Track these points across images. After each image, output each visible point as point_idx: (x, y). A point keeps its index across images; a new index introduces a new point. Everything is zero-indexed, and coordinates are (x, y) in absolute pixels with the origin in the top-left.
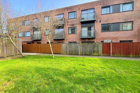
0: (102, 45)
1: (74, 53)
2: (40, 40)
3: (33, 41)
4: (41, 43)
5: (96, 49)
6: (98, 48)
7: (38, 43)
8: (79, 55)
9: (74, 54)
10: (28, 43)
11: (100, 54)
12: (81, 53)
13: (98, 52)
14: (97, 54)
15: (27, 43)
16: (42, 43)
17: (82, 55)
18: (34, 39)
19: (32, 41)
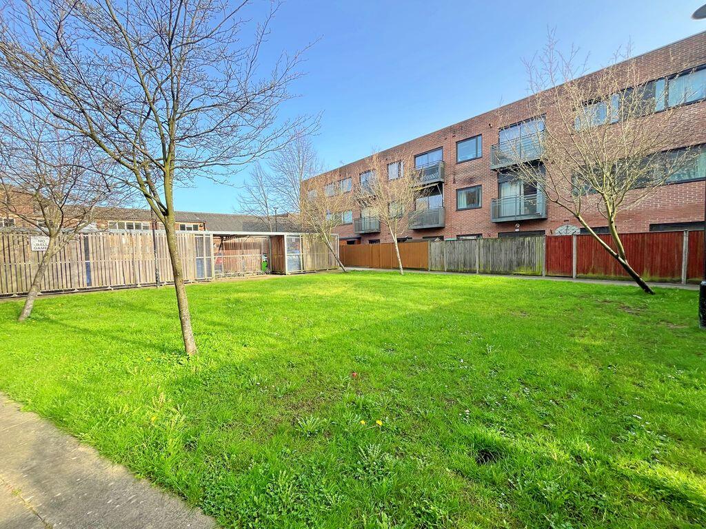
0: (544, 244)
1: (461, 267)
2: (377, 233)
3: (359, 236)
4: (379, 241)
5: (525, 256)
6: (532, 253)
7: (371, 242)
8: (475, 272)
9: (461, 272)
10: (349, 243)
11: (537, 271)
12: (482, 269)
13: (531, 264)
14: (530, 272)
15: (346, 242)
16: (382, 241)
17: (484, 273)
18: (363, 232)
19: (356, 236)
